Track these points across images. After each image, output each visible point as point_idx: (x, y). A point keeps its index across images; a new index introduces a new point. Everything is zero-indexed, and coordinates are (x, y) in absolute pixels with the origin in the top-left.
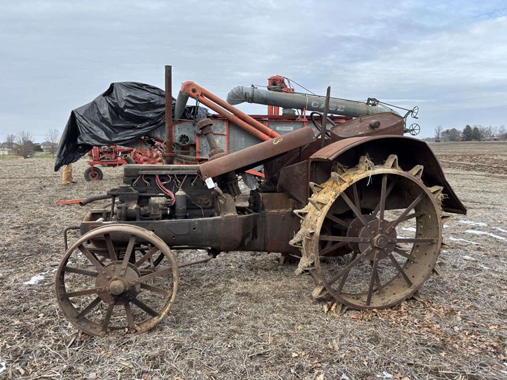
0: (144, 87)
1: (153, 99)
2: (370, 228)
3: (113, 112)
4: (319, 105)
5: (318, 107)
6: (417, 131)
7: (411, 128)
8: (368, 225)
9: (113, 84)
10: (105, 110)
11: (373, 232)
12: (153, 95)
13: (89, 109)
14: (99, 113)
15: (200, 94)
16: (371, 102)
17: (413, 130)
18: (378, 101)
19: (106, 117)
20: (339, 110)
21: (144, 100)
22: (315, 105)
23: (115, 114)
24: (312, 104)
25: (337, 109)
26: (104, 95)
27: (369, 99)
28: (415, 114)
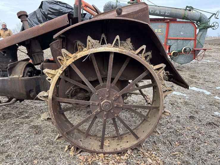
0: (59, 3)
1: (62, 10)
2: (97, 94)
3: (44, 17)
4: (154, 11)
5: (154, 13)
6: (216, 27)
7: (213, 25)
8: (96, 92)
9: (43, 2)
10: (39, 15)
11: (100, 98)
12: (62, 7)
13: (32, 16)
14: (37, 17)
15: (84, 6)
16: (188, 9)
17: (214, 26)
18: (193, 8)
19: (40, 19)
20: (166, 14)
21: (57, 10)
22: (152, 11)
23: (45, 18)
24: (150, 11)
25: (165, 13)
26: (39, 8)
27: (187, 7)
28: (216, 16)
